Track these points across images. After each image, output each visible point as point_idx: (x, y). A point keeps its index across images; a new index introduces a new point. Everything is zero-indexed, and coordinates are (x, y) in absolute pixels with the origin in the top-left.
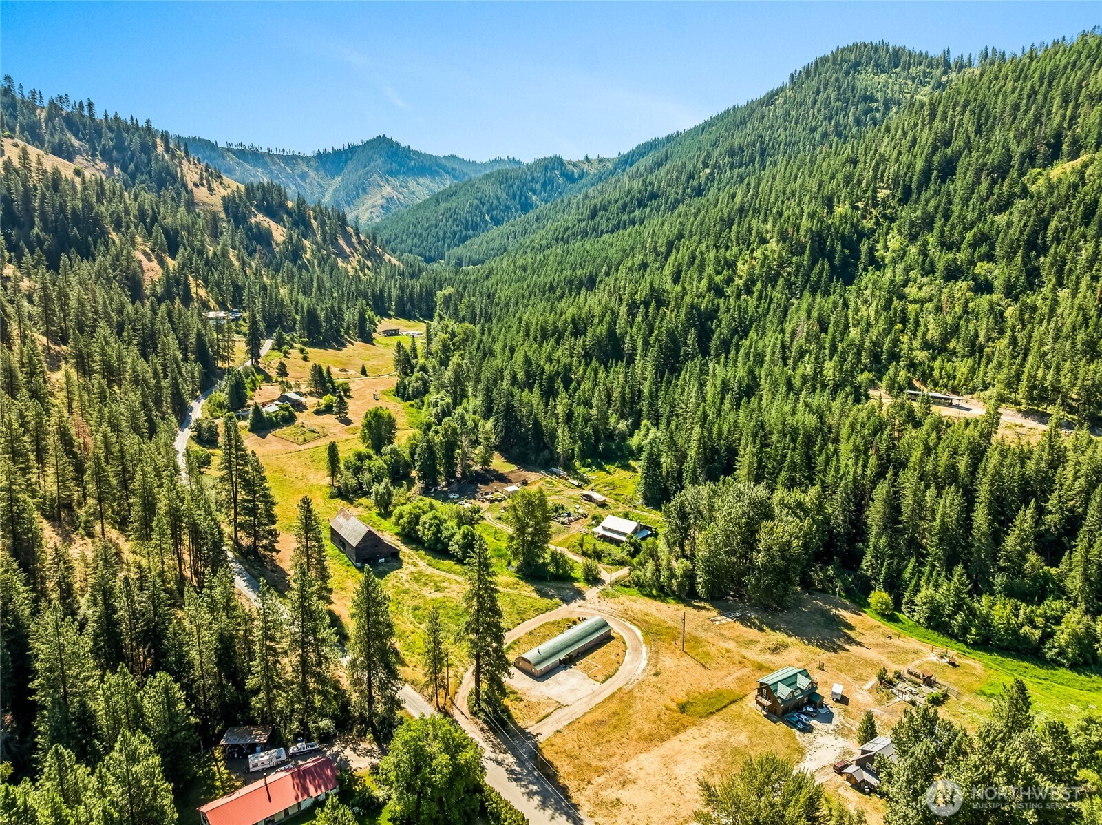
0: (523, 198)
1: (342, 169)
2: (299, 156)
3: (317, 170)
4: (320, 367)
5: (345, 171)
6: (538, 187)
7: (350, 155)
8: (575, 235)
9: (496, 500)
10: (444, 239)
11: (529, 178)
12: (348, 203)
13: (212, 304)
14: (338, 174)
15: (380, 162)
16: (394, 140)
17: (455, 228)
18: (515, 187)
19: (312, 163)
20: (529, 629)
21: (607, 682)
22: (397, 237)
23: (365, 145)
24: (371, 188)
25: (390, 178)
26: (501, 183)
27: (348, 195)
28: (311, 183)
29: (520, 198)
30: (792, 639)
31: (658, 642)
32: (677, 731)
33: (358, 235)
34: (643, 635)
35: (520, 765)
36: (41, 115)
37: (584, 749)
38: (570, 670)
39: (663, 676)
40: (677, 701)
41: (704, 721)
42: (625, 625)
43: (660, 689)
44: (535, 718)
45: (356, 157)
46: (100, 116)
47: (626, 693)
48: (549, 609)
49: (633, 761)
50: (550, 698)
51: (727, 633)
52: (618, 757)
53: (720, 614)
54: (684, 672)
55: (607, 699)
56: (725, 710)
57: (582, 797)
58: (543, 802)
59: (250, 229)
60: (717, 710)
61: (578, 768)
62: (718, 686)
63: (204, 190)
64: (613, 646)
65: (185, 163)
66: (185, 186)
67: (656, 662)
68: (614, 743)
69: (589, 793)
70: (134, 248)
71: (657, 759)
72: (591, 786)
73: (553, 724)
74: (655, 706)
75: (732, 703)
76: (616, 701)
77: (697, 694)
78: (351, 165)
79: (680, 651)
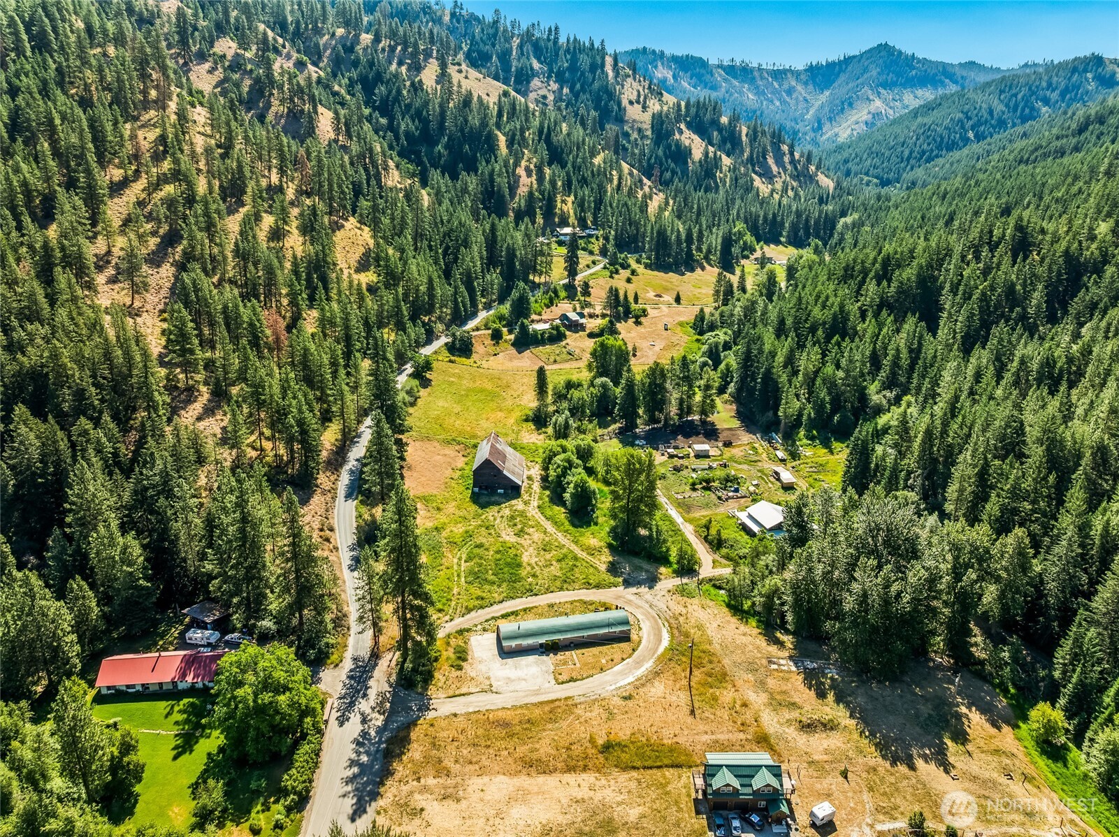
0: (1027, 111)
1: (834, 82)
2: (790, 70)
3: (806, 84)
4: (617, 290)
5: (836, 84)
6: (1054, 96)
7: (843, 67)
8: (1045, 156)
9: (676, 456)
10: (908, 159)
11: (1044, 84)
12: (830, 119)
13: (572, 220)
14: (827, 88)
15: (874, 73)
16: (897, 48)
17: (925, 146)
18: (1019, 96)
19: (802, 77)
20: (553, 601)
21: (564, 686)
22: (857, 156)
24: (859, 102)
25: (883, 91)
26: (1002, 92)
27: (831, 111)
28: (797, 99)
29: (1023, 110)
30: (852, 723)
31: (672, 664)
32: (570, 769)
33: (792, 153)
34: (666, 649)
35: (380, 731)
36: (516, 42)
37: (456, 744)
38: (544, 658)
39: (630, 703)
40: (611, 737)
41: (615, 772)
42: (660, 631)
43: (611, 715)
44: (451, 693)
45: (850, 68)
46: (562, 40)
47: (569, 705)
48: (598, 586)
49: (486, 779)
50: (488, 678)
51: (771, 682)
52: (477, 767)
53: (791, 658)
54: (660, 708)
55: (541, 703)
56: (655, 771)
57: (394, 790)
58: (355, 776)
59: (669, 146)
60: (645, 768)
61: (427, 759)
62: (680, 740)
63: (638, 107)
64: (616, 649)
65: (630, 80)
66: (619, 104)
67: (643, 685)
68: (491, 751)
69: (405, 789)
70: (517, 164)
71: (511, 789)
72: (415, 783)
73: (459, 706)
74: (582, 732)
75: (672, 766)
76: (547, 708)
77: (644, 739)
78: (842, 78)
79: (685, 682)
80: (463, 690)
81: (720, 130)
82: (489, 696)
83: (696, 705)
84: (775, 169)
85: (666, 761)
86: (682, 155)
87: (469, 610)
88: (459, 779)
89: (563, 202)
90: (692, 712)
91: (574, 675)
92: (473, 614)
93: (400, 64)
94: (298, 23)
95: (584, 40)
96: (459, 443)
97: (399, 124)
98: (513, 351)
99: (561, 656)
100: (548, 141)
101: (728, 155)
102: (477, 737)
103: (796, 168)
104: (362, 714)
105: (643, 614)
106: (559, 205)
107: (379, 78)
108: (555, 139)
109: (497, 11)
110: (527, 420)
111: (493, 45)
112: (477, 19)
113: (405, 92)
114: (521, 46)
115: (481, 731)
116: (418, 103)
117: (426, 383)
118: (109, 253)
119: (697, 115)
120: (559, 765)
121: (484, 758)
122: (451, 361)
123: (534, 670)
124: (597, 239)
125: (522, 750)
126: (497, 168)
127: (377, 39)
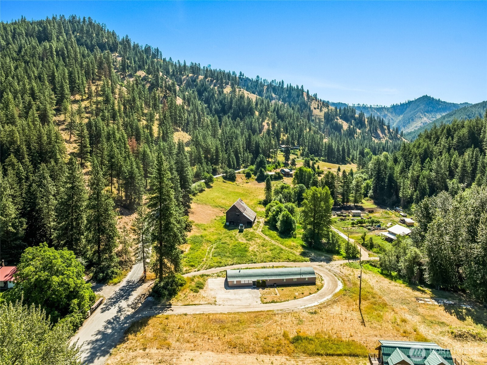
1: (404, 111)
2: (384, 108)
3: (392, 113)
4: (308, 162)
5: (405, 112)
7: (408, 105)
12: (404, 126)
14: (402, 114)
15: (422, 107)
16: (431, 97)
19: (390, 110)
20: (265, 266)
21: (267, 304)
23: (416, 100)
24: (416, 119)
25: (427, 114)
27: (404, 123)
28: (388, 119)
31: (346, 297)
32: (265, 351)
33: (389, 129)
34: (341, 290)
35: (127, 318)
36: (265, 88)
37: (180, 330)
38: (256, 290)
39: (315, 316)
40: (301, 334)
41: (303, 357)
42: (336, 281)
43: (300, 322)
44: (187, 303)
45: (411, 106)
46: (285, 86)
47: (271, 315)
48: (294, 261)
49: (197, 353)
50: (215, 298)
51: (421, 310)
52: (192, 345)
53: (432, 298)
54: (338, 320)
55: (250, 312)
56: (335, 358)
57: (123, 354)
58: (97, 341)
59: (332, 124)
60: (327, 355)
61: (156, 337)
62: (357, 339)
63: (318, 110)
64: (306, 289)
65: (314, 101)
66: (310, 109)
67: (325, 307)
68: (206, 336)
69: (132, 354)
70: (263, 121)
71: (215, 360)
72: (141, 351)
73: (190, 310)
74: (278, 331)
75: (350, 355)
76: (252, 315)
77: (326, 337)
78: (408, 110)
79: (357, 307)
80: (196, 302)
81: (355, 120)
82: (213, 307)
83: (366, 319)
84: (381, 135)
85: (345, 351)
86: (338, 128)
87: (211, 267)
88: (176, 352)
89: (284, 135)
90: (363, 323)
91: (275, 299)
92: (213, 269)
93: (215, 86)
94: (173, 71)
95: (294, 85)
96: (222, 208)
97: (212, 106)
98: (256, 182)
99: (266, 290)
100: (277, 112)
101: (359, 129)
102: (198, 327)
103: (391, 135)
104: (120, 308)
105: (324, 274)
106: (282, 137)
107: (205, 90)
108: (280, 112)
109: (258, 77)
110: (260, 204)
111: (256, 89)
112: (249, 80)
113: (216, 95)
114: (267, 89)
115: (200, 324)
116: (221, 98)
117: (209, 187)
118: (65, 121)
119: (344, 113)
120: (257, 349)
121: (199, 340)
122: (224, 182)
123: (248, 295)
124: (300, 150)
125: (229, 337)
126: (254, 120)
127: (206, 77)
